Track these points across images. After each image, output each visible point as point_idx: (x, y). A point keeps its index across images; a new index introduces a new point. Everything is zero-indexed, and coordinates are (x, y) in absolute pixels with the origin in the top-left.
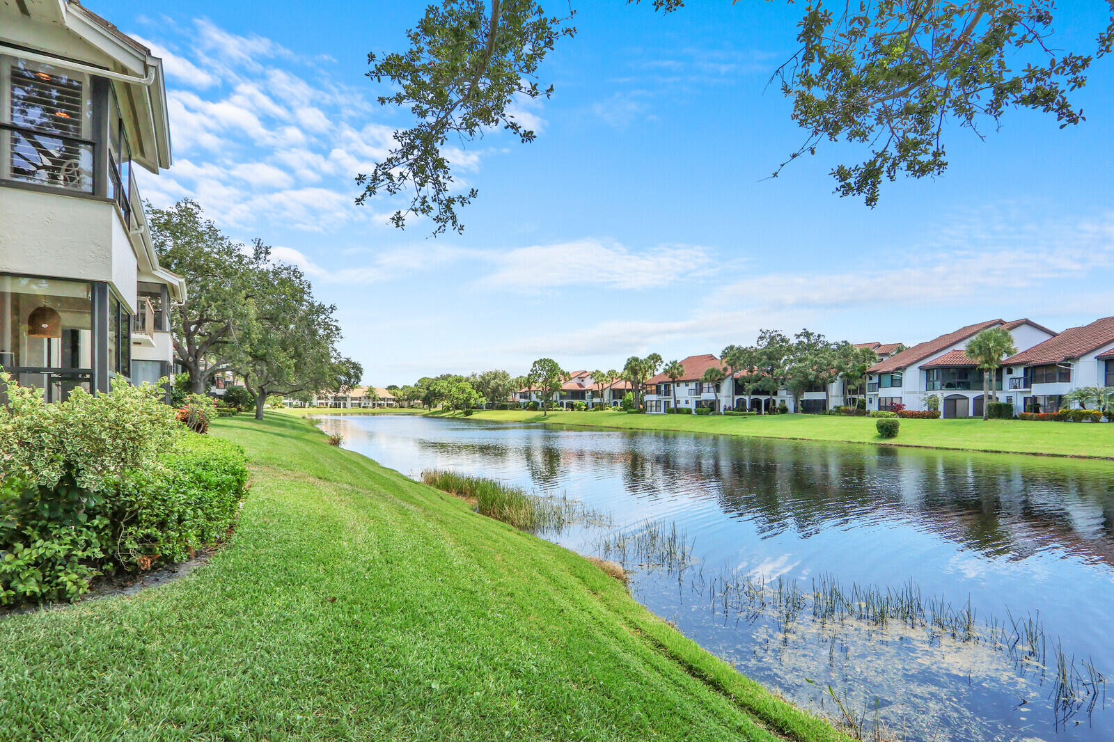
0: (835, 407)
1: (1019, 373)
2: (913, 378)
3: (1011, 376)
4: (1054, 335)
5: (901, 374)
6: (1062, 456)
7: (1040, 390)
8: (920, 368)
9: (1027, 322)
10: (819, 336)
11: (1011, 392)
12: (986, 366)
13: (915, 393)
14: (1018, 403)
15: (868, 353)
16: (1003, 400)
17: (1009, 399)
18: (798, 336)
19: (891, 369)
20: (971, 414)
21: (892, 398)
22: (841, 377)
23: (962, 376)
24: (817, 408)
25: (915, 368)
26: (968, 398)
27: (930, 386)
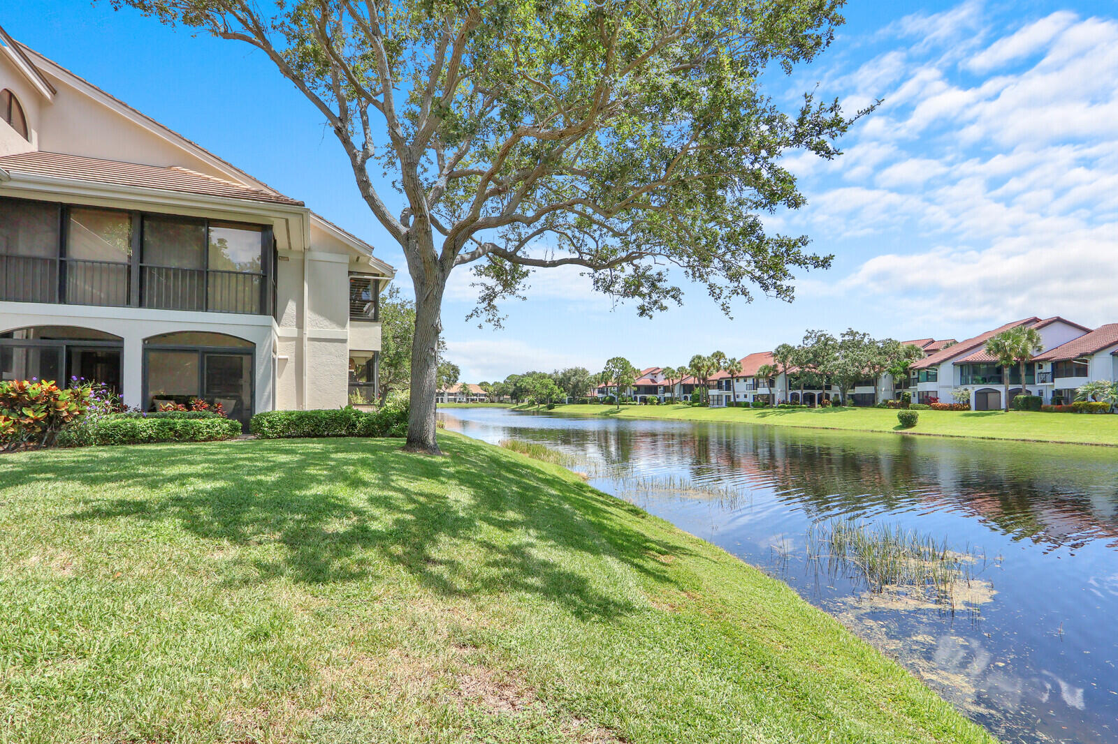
0: (884, 401)
1: (1047, 368)
2: (947, 374)
3: (1041, 370)
4: (1087, 332)
5: (936, 370)
7: (1062, 383)
8: (954, 364)
9: (1059, 320)
10: (864, 335)
11: (1045, 389)
12: (1004, 362)
13: (950, 387)
14: (1048, 396)
15: (911, 352)
16: (1035, 393)
17: (1041, 393)
18: (843, 335)
19: (926, 365)
20: (1003, 405)
21: (929, 392)
23: (993, 373)
24: (866, 402)
25: (949, 364)
26: (1000, 392)
27: (964, 381)
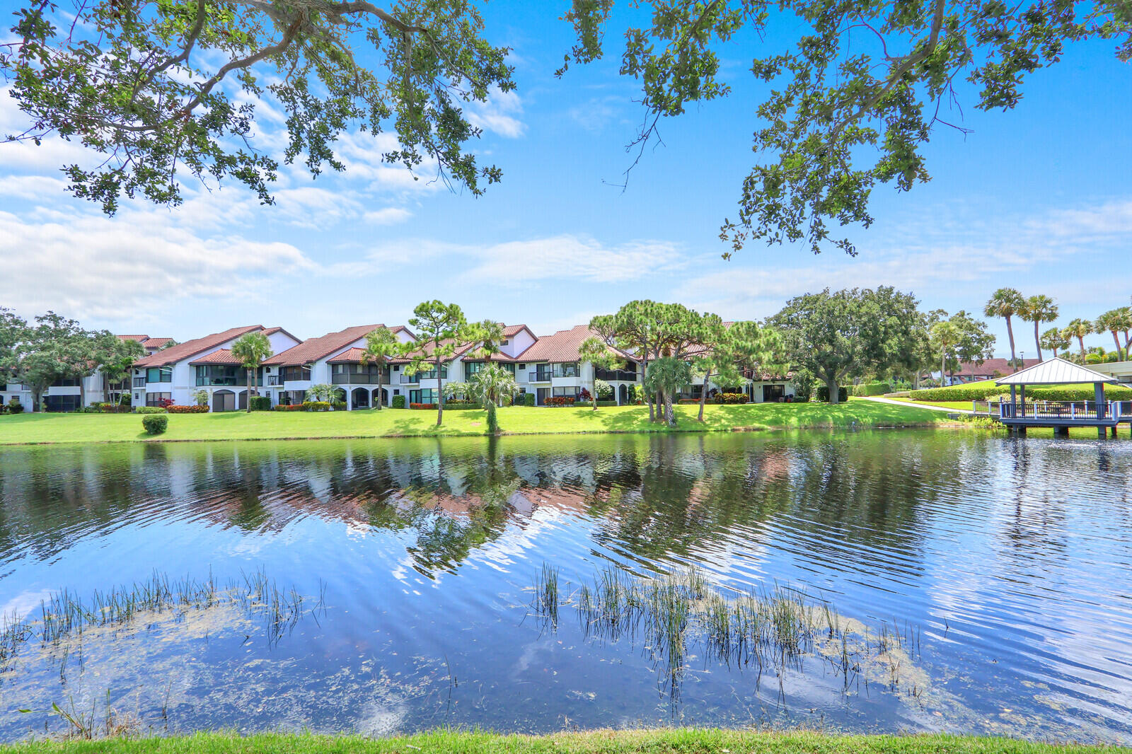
0: (93, 404)
1: (275, 372)
2: (183, 374)
3: (269, 374)
4: (300, 342)
5: (171, 369)
6: (304, 439)
7: (291, 386)
8: (191, 364)
9: (281, 330)
10: (71, 322)
11: (269, 388)
12: (249, 365)
13: (186, 388)
14: (275, 398)
15: (133, 346)
16: (263, 395)
17: (268, 394)
18: (41, 319)
19: (160, 364)
20: (237, 407)
21: (161, 393)
22: (100, 370)
23: (229, 373)
24: (71, 405)
25: (185, 364)
26: (234, 393)
27: (200, 382)
